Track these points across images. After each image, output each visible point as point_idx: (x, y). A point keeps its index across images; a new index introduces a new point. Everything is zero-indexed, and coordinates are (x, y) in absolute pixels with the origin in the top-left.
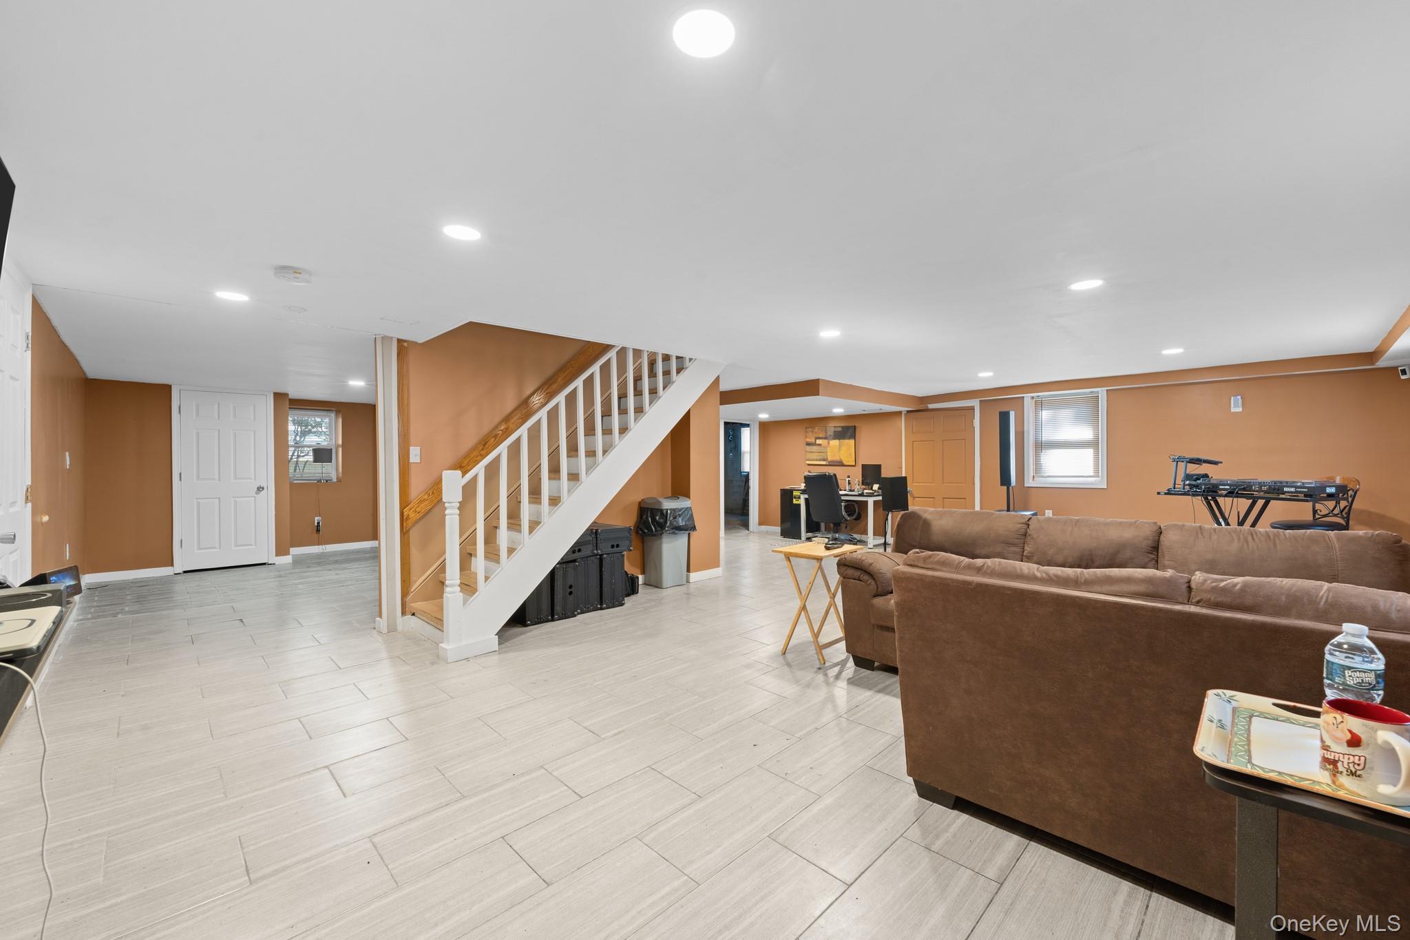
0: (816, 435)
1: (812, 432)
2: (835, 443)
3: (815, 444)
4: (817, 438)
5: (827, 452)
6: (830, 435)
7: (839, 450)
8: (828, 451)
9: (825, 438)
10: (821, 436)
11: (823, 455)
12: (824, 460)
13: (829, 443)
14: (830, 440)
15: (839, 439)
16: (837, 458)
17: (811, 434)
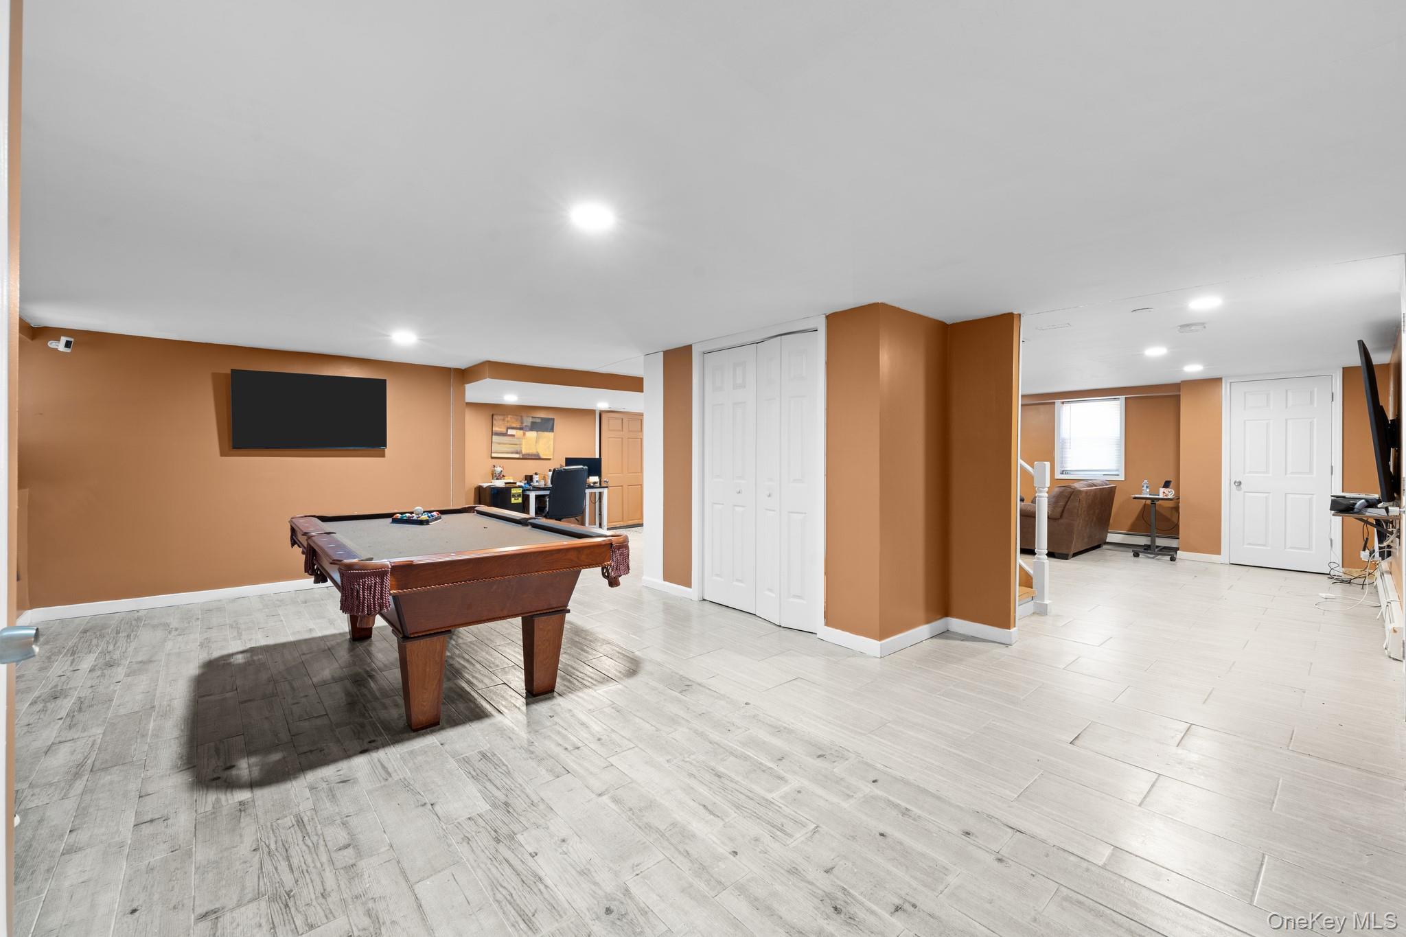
0: (509, 425)
1: (504, 420)
2: (532, 435)
3: (505, 434)
4: (508, 428)
5: (521, 444)
6: (526, 426)
7: (536, 442)
8: (524, 443)
9: (521, 429)
10: (514, 425)
11: (516, 448)
12: (517, 453)
13: (524, 434)
14: (526, 431)
15: (537, 431)
16: (532, 451)
17: (501, 423)
